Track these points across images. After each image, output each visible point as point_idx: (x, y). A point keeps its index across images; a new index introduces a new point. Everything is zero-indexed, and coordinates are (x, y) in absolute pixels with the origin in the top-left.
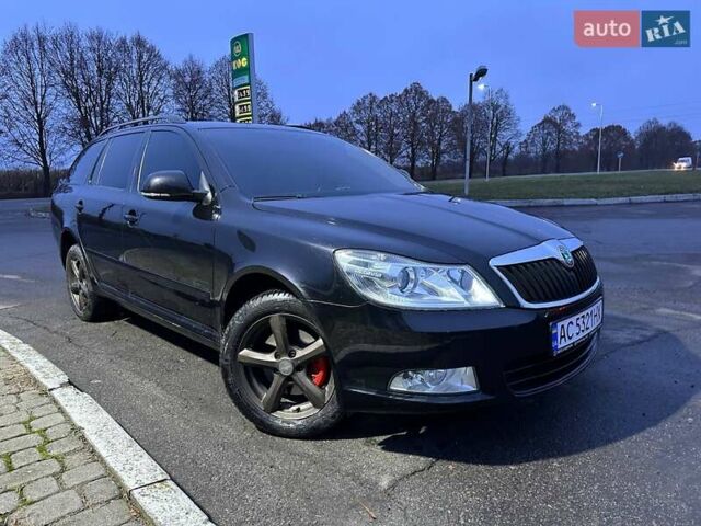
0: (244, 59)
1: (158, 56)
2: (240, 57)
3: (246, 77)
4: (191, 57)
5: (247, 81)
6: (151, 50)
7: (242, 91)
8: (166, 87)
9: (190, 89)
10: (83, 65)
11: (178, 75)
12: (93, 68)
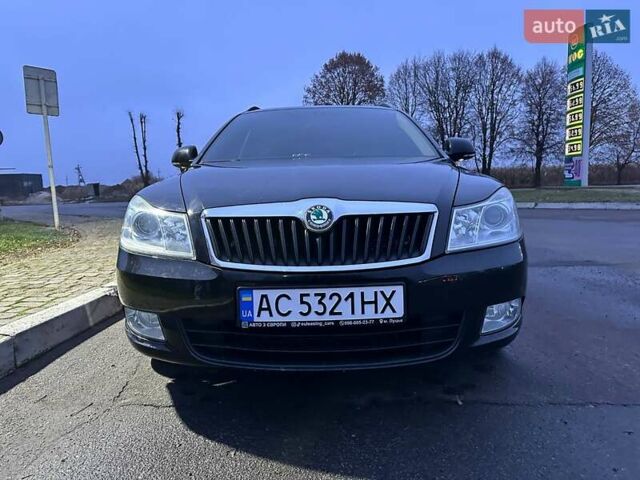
0: (581, 51)
1: (510, 65)
2: (576, 50)
3: (581, 69)
4: (544, 59)
5: (581, 74)
6: (504, 61)
7: (575, 84)
8: (515, 91)
9: (539, 91)
10: (446, 84)
11: (531, 78)
12: (453, 84)
